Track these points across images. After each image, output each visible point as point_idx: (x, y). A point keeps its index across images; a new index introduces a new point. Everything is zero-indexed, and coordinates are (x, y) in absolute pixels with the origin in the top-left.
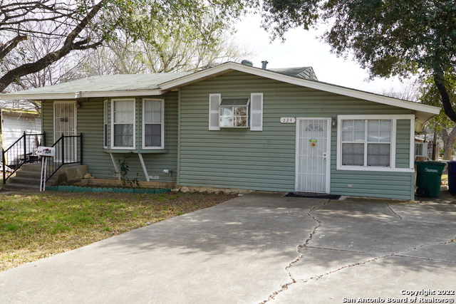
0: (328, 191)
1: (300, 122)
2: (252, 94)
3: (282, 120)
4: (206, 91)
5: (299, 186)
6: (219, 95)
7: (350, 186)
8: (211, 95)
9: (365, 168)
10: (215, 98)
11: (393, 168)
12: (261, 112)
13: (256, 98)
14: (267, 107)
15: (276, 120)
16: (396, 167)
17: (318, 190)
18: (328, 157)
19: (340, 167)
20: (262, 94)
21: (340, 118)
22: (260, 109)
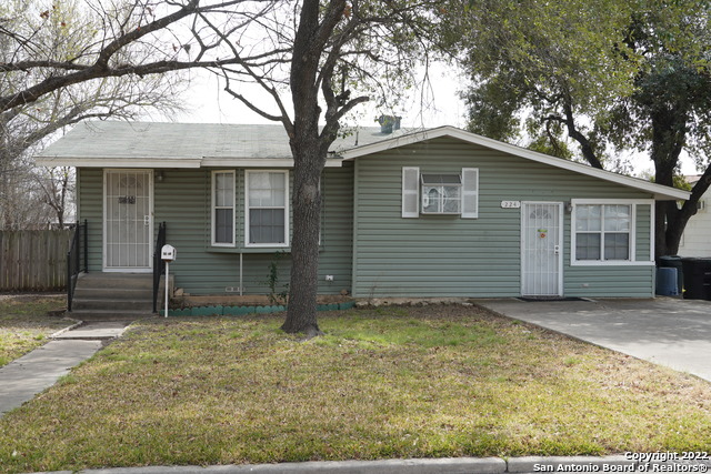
0: (561, 294)
1: (524, 207)
2: (463, 169)
3: (503, 204)
4: (400, 163)
5: (526, 288)
6: (418, 169)
7: (586, 285)
8: (404, 169)
9: (602, 263)
10: (411, 172)
11: (633, 262)
12: (476, 193)
13: (471, 174)
14: (483, 186)
15: (497, 204)
16: (636, 260)
17: (549, 293)
18: (560, 250)
19: (574, 262)
20: (477, 170)
21: (574, 202)
22: (475, 189)
